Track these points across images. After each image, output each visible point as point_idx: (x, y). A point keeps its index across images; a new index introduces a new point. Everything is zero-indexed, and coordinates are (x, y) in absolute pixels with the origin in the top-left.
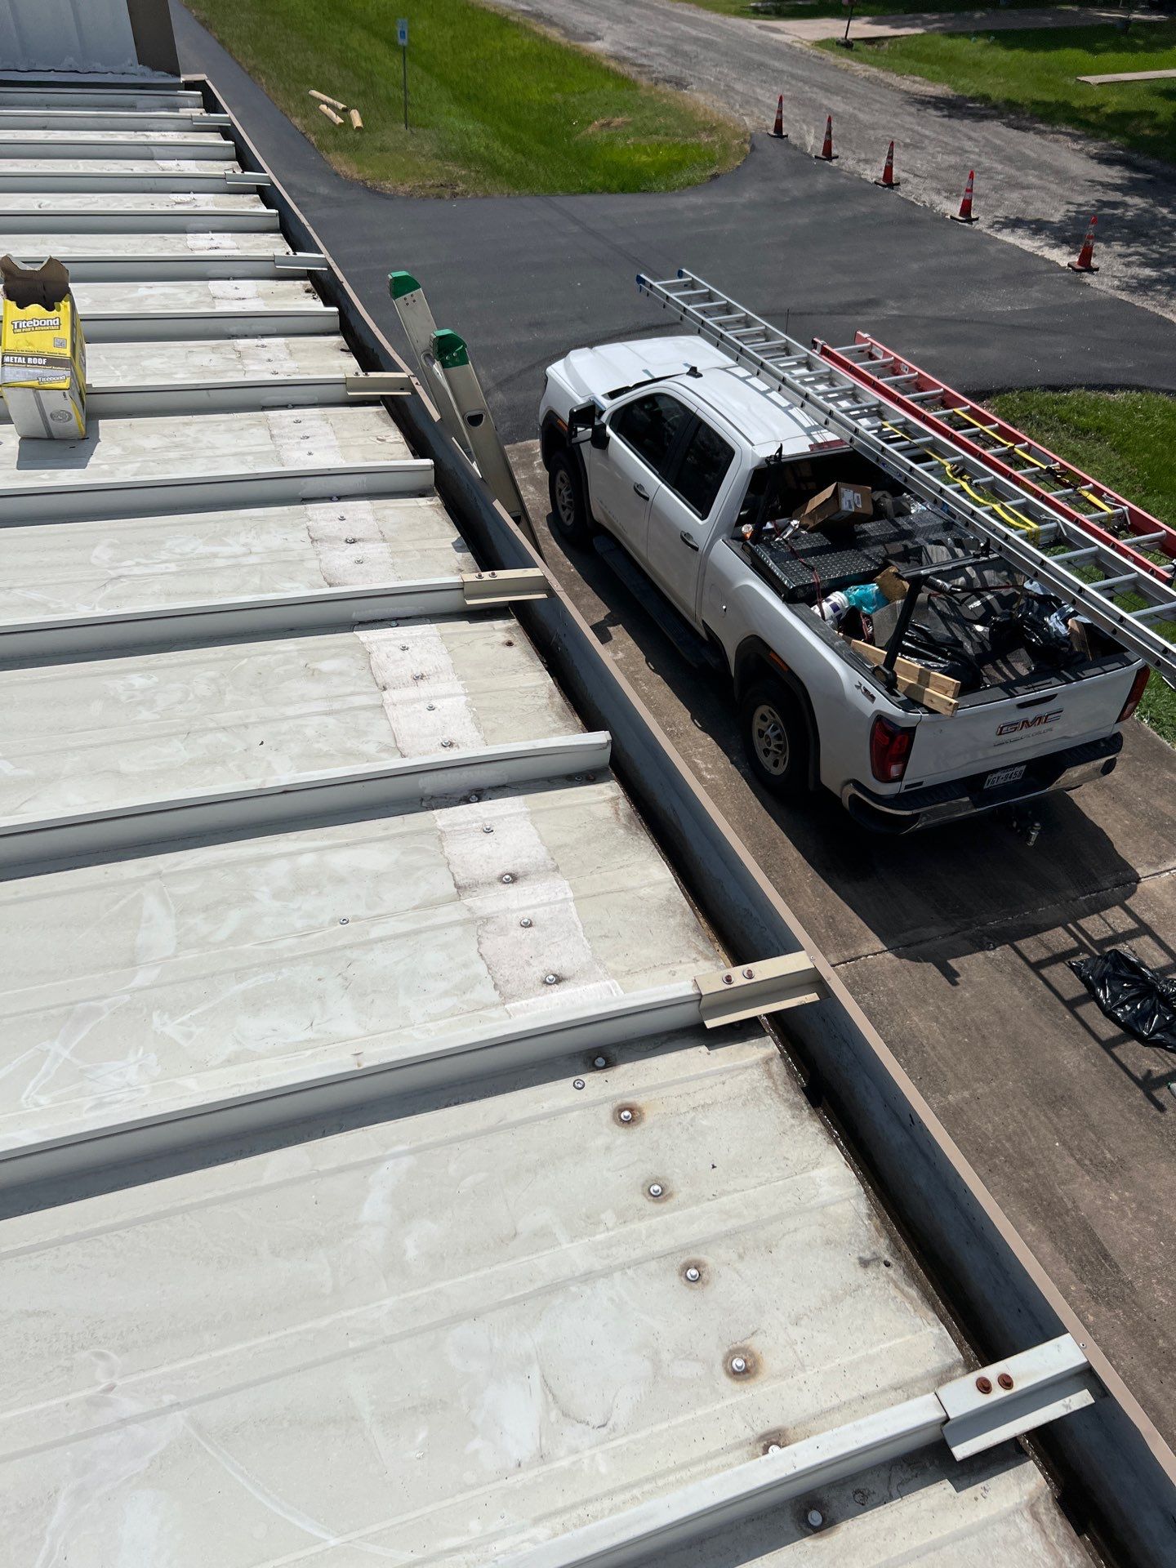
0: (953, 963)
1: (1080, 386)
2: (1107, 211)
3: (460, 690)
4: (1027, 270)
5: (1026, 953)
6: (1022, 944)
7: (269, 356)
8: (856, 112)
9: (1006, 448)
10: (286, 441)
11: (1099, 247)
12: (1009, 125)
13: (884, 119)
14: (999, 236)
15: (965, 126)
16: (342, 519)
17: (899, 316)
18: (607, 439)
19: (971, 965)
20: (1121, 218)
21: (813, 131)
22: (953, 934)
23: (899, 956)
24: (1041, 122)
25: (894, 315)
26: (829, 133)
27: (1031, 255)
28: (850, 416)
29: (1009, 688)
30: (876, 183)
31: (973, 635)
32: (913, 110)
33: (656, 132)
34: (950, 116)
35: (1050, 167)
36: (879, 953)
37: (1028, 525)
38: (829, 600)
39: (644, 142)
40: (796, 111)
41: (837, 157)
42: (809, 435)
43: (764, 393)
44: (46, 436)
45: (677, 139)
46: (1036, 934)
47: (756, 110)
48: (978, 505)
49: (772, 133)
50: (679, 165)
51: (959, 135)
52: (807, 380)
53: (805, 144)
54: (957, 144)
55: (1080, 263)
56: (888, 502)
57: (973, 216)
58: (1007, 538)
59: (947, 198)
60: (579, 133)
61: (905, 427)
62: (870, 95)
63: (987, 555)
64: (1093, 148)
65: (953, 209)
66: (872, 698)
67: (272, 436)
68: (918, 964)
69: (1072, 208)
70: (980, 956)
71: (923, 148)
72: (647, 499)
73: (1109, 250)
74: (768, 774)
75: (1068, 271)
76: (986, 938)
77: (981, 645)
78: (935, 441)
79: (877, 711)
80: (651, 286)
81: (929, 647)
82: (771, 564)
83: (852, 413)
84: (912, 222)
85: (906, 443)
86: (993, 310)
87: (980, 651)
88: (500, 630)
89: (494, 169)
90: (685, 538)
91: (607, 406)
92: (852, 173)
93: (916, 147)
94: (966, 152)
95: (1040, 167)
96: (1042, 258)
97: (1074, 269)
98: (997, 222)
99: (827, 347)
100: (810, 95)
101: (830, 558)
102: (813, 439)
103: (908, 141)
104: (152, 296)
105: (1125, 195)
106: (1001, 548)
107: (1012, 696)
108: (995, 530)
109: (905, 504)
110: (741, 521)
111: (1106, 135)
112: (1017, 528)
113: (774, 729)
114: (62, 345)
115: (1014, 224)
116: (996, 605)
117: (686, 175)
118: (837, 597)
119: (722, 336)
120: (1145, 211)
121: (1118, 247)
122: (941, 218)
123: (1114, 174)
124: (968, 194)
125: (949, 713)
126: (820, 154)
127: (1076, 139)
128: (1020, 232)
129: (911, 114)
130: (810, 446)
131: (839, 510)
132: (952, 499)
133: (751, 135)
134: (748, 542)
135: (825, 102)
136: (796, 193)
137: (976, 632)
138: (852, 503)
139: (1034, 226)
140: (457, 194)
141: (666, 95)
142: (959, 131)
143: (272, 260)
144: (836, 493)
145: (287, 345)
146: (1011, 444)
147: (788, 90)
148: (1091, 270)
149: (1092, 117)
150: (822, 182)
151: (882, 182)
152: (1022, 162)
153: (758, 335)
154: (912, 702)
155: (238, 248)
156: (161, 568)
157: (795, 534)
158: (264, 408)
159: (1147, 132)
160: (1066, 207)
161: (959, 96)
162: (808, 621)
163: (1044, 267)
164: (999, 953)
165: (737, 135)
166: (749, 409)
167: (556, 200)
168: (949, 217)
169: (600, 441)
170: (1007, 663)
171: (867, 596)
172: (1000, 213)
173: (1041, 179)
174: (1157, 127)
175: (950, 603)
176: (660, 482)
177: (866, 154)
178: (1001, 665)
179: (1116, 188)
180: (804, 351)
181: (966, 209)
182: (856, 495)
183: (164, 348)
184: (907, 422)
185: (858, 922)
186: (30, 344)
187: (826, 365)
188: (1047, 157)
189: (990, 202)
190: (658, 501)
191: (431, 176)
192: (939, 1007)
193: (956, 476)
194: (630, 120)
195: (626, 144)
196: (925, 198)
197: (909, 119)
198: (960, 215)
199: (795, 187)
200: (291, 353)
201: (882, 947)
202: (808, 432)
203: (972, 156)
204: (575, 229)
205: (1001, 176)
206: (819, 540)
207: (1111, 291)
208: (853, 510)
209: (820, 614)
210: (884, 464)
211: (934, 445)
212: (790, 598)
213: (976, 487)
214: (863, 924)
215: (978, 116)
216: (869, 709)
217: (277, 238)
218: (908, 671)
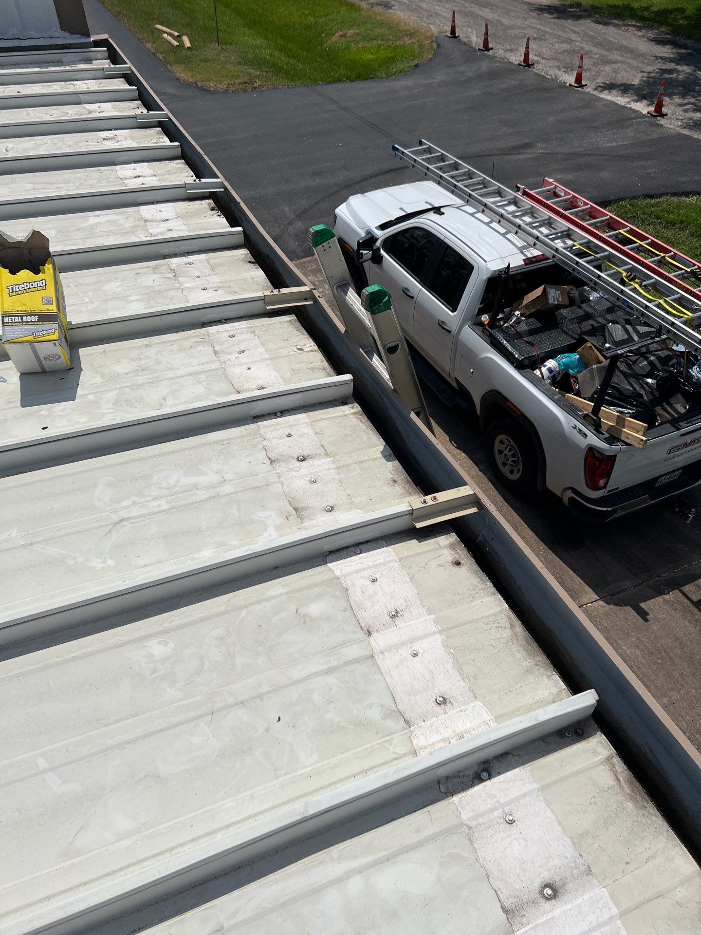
0: (643, 605)
1: (667, 194)
2: (667, 76)
3: (434, 628)
4: (623, 117)
5: (690, 595)
6: (686, 588)
7: (197, 273)
8: (500, 18)
9: (659, 257)
10: (228, 357)
11: (666, 100)
12: (597, 22)
13: (519, 22)
14: (602, 96)
15: (569, 23)
16: (290, 436)
17: (547, 154)
18: (382, 257)
19: (654, 605)
20: (676, 80)
21: (475, 32)
22: (640, 584)
23: (608, 603)
24: (616, 19)
25: (543, 153)
26: (486, 33)
27: (623, 107)
28: (549, 239)
29: (675, 423)
30: (519, 65)
31: (645, 385)
32: (535, 14)
33: (376, 39)
34: (558, 18)
35: (626, 47)
36: (595, 601)
37: (686, 314)
38: (546, 366)
39: (369, 45)
40: (463, 20)
41: (492, 49)
42: (522, 253)
43: (487, 224)
44: (40, 371)
45: (390, 43)
46: (694, 581)
47: (437, 20)
48: (650, 301)
49: (449, 35)
50: (392, 60)
51: (567, 30)
52: (517, 214)
53: (470, 41)
54: (566, 36)
55: (655, 111)
56: (575, 293)
57: (584, 83)
58: (673, 324)
59: (565, 72)
60: (327, 41)
61: (588, 245)
62: (507, 7)
63: (659, 337)
64: (651, 34)
65: (570, 79)
66: (585, 436)
67: (216, 353)
68: (621, 608)
69: (645, 75)
70: (660, 599)
71: (545, 40)
72: (412, 298)
73: (672, 101)
74: (506, 478)
75: (648, 117)
76: (662, 586)
77: (652, 392)
78: (611, 254)
79: (589, 444)
80: (403, 153)
81: (621, 399)
82: (505, 342)
83: (550, 237)
84: (547, 90)
85: (592, 257)
86: (605, 145)
87: (652, 397)
88: (445, 547)
89: (276, 69)
90: (441, 325)
91: (380, 235)
92: (503, 59)
93: (541, 39)
94: (573, 41)
95: (621, 48)
96: (630, 109)
97: (651, 115)
98: (599, 86)
99: (526, 190)
100: (470, 9)
101: (543, 336)
102: (525, 255)
103: (535, 35)
104: (100, 223)
105: (678, 64)
106: (669, 331)
107: (678, 429)
108: (663, 319)
109: (586, 294)
110: (481, 312)
111: (656, 25)
112: (680, 317)
113: (510, 450)
114: (49, 302)
115: (610, 87)
116: (657, 363)
117: (398, 66)
118: (551, 363)
119: (455, 186)
120: (691, 75)
121: (677, 100)
122: (563, 86)
123: (666, 51)
124: (580, 69)
125: (641, 446)
126: (481, 47)
127: (640, 29)
128: (614, 92)
129: (534, 18)
130: (524, 260)
131: (548, 303)
132: (630, 297)
133: (437, 37)
134: (487, 327)
135: (480, 13)
136: (469, 74)
137: (647, 383)
138: (555, 298)
139: (622, 88)
140: (255, 88)
141: (380, 14)
142: (566, 27)
143: (184, 186)
144: (545, 292)
145: (208, 260)
146: (663, 255)
147: (456, 6)
148: (663, 115)
149: (646, 14)
150: (485, 66)
151: (523, 64)
152: (610, 46)
153: (478, 184)
154: (613, 438)
155: (155, 175)
156: (153, 506)
157: (518, 320)
158: (204, 325)
159: (681, 22)
160: (641, 75)
161: (562, 5)
162: (534, 381)
163: (633, 115)
164: (673, 596)
165: (427, 38)
166: (480, 236)
167: (317, 88)
168: (568, 84)
169: (377, 259)
170: (670, 405)
171: (572, 362)
172: (600, 80)
173: (623, 56)
174: (687, 18)
175: (627, 364)
176: (421, 287)
177: (510, 45)
178: (667, 407)
179: (671, 60)
180: (511, 193)
181: (579, 79)
182: (557, 292)
183: (116, 272)
184: (590, 242)
185: (578, 580)
186: (24, 305)
187: (528, 203)
188: (625, 43)
189: (593, 73)
190: (420, 299)
191: (238, 76)
192: (638, 639)
193: (630, 280)
194: (358, 31)
195: (357, 48)
196: (551, 73)
197: (534, 21)
198: (575, 83)
199: (469, 70)
200: (212, 269)
201: (596, 597)
202: (521, 250)
203: (577, 44)
204: (334, 107)
205: (597, 56)
206: (536, 324)
207: (677, 129)
208: (556, 303)
209: (540, 376)
210: (578, 273)
211: (610, 258)
212: (520, 366)
213: (645, 288)
214: (582, 582)
215: (577, 17)
216: (583, 443)
217: (180, 164)
218: (609, 416)
